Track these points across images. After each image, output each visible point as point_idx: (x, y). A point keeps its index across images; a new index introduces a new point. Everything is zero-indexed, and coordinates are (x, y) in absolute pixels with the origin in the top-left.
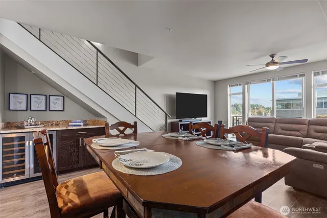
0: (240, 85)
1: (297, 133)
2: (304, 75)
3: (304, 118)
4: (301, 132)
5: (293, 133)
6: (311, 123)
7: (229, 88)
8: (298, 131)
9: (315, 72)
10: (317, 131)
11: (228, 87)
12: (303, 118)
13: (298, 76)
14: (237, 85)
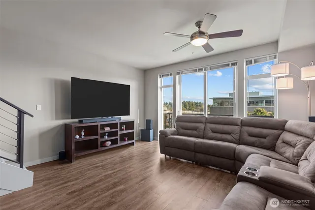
0: (171, 74)
1: (228, 137)
2: (236, 63)
3: (236, 116)
4: (233, 135)
5: (224, 136)
6: (244, 124)
7: (159, 80)
8: (229, 133)
9: (247, 60)
10: (251, 135)
11: (159, 77)
12: (234, 117)
13: (230, 65)
14: (168, 75)
